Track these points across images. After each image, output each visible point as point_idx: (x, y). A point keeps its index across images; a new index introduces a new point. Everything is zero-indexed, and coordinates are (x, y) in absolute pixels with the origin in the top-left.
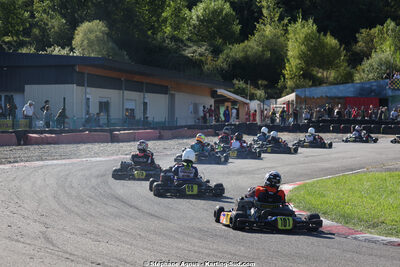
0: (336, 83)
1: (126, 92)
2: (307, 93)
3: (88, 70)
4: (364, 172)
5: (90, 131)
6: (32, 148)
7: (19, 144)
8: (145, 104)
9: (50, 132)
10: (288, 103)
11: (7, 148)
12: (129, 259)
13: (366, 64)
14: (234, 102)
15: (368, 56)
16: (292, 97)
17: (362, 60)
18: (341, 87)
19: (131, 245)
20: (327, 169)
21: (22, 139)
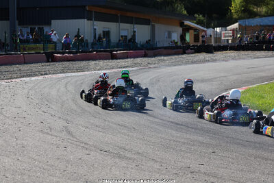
0: (267, 15)
1: (121, 24)
2: (247, 23)
5: (97, 51)
6: (57, 64)
7: (48, 62)
8: (134, 32)
9: (69, 53)
10: (233, 30)
11: (40, 64)
12: (127, 147)
14: (196, 30)
16: (236, 26)
18: (271, 18)
19: (128, 135)
20: (263, 77)
21: (51, 58)
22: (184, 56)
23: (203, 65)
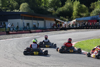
0: (86, 16)
1: (33, 20)
2: (79, 19)
3: (23, 15)
4: (93, 39)
5: (25, 31)
6: (10, 35)
7: (7, 34)
8: (38, 23)
9: (15, 31)
10: (74, 22)
11: (4, 36)
12: (35, 63)
13: (93, 12)
14: (61, 22)
15: (94, 9)
16: (75, 20)
17: (92, 11)
18: (87, 18)
19: (35, 59)
20: (84, 38)
22: (56, 31)
23: (63, 34)
